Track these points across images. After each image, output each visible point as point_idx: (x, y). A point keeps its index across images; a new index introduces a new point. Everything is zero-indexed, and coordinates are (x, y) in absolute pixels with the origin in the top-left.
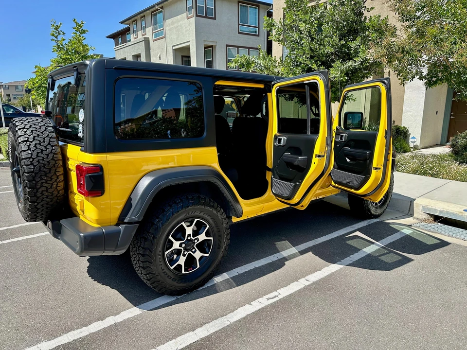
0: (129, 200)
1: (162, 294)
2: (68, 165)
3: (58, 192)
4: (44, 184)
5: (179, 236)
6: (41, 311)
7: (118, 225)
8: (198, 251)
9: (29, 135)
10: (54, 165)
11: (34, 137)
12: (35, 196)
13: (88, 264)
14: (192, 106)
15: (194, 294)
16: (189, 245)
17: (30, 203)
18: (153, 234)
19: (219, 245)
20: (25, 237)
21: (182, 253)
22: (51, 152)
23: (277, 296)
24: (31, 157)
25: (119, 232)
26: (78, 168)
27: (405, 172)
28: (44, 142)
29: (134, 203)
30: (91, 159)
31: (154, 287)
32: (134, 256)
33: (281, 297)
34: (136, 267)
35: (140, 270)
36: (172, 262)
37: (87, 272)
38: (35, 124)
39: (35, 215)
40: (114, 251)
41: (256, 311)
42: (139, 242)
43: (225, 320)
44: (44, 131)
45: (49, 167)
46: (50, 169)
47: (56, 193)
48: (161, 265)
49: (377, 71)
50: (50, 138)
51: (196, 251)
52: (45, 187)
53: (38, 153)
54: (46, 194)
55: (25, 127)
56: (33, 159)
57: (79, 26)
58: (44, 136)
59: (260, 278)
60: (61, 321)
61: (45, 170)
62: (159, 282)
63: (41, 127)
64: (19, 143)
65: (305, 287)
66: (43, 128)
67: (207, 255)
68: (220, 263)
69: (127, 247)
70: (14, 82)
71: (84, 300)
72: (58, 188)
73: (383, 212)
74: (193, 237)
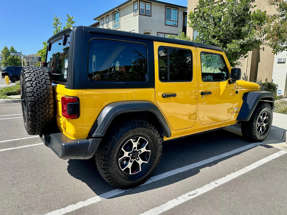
0: (96, 121)
1: (116, 188)
2: (57, 98)
3: (50, 116)
4: (40, 110)
5: (128, 148)
6: (35, 195)
7: (88, 138)
8: (140, 159)
9: (33, 77)
10: (48, 97)
11: (36, 78)
12: (35, 117)
13: (68, 165)
14: (136, 65)
15: (137, 189)
16: (134, 155)
17: (31, 122)
18: (111, 146)
19: (155, 156)
20: (30, 145)
21: (130, 160)
22: (46, 89)
23: (196, 194)
24: (33, 92)
25: (88, 143)
26: (63, 99)
27: (277, 112)
28: (42, 82)
29: (99, 123)
30: (71, 93)
31: (110, 183)
32: (98, 161)
33: (198, 194)
34: (99, 168)
35: (101, 171)
36: (123, 166)
37: (67, 170)
38: (36, 70)
39: (34, 130)
40: (85, 156)
41: (181, 204)
42: (102, 151)
43: (159, 209)
44: (42, 75)
45: (44, 99)
46: (45, 100)
47: (48, 116)
48: (116, 168)
49: (257, 47)
50: (46, 79)
51: (139, 159)
52: (41, 111)
53: (37, 89)
54: (42, 116)
55: (30, 71)
56: (34, 92)
57: (70, 19)
58: (42, 78)
59: (183, 181)
60: (48, 203)
61: (41, 100)
62: (114, 179)
63: (40, 72)
64: (26, 82)
65: (215, 188)
66: (42, 73)
67: (147, 162)
68: (155, 169)
69: (94, 154)
70: (32, 55)
71: (64, 189)
72: (49, 113)
73: (265, 138)
74: (138, 149)
